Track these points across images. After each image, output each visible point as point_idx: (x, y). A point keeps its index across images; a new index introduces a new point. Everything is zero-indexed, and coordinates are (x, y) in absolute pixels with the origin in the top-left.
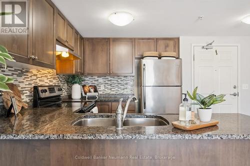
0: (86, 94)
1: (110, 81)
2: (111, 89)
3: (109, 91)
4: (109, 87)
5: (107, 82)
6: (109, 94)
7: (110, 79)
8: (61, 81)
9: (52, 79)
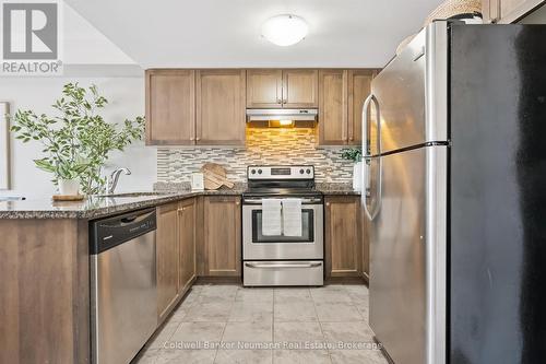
8: (334, 160)
9: (301, 157)
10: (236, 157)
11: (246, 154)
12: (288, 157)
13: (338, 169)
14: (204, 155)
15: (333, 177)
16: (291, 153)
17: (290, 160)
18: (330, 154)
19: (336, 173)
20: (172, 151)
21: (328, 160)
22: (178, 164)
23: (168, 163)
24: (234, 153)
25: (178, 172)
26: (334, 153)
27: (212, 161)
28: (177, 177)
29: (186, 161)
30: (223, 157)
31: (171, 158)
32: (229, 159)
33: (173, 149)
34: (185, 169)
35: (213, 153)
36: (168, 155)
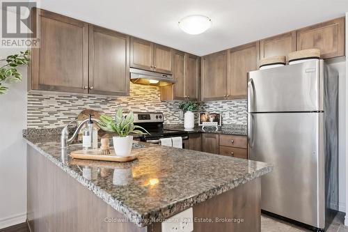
0: (201, 123)
1: (237, 107)
2: (237, 118)
3: (235, 121)
4: (235, 115)
5: (233, 109)
6: (234, 125)
7: (236, 104)
8: (170, 109)
9: (153, 106)
10: (109, 105)
11: (117, 103)
12: (145, 106)
13: (173, 115)
14: (80, 102)
15: (170, 120)
16: (147, 103)
17: (146, 108)
18: (169, 105)
19: (171, 118)
20: (45, 96)
21: (168, 109)
22: (52, 109)
23: (40, 108)
24: (107, 101)
25: (52, 118)
26: (171, 105)
27: (88, 107)
28: (51, 122)
29: (62, 107)
30: (98, 104)
31: (45, 103)
32: (103, 106)
33: (46, 94)
34: (61, 115)
35: (88, 100)
36: (41, 100)
